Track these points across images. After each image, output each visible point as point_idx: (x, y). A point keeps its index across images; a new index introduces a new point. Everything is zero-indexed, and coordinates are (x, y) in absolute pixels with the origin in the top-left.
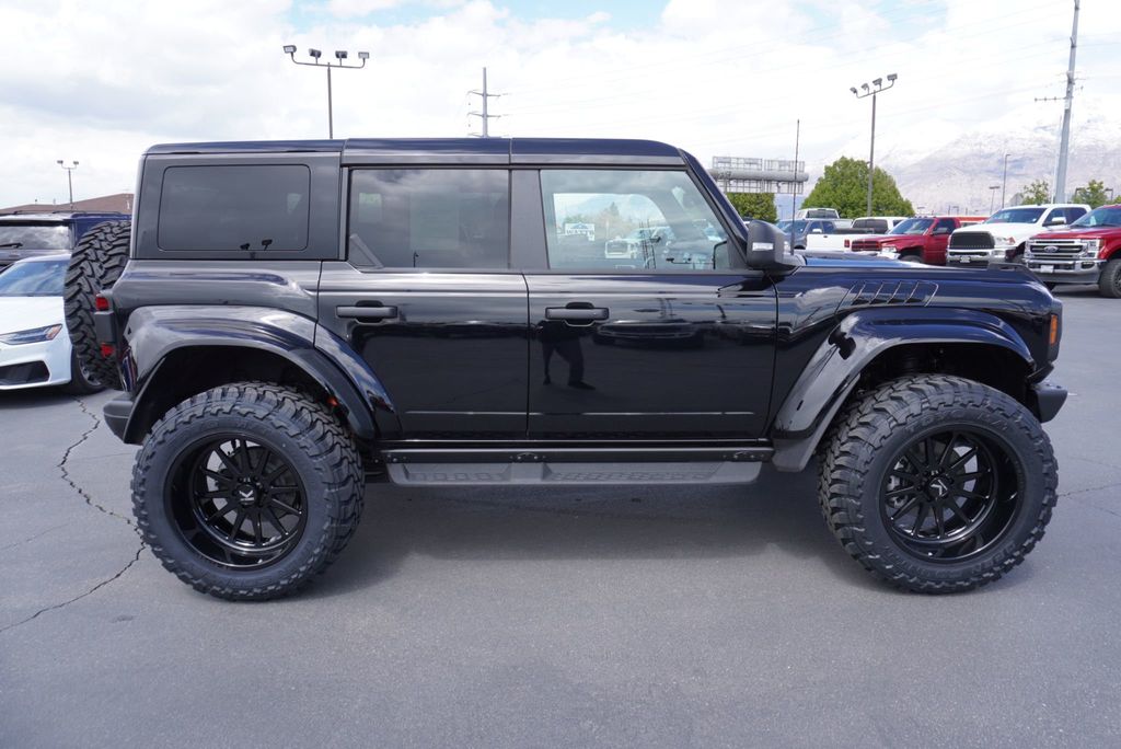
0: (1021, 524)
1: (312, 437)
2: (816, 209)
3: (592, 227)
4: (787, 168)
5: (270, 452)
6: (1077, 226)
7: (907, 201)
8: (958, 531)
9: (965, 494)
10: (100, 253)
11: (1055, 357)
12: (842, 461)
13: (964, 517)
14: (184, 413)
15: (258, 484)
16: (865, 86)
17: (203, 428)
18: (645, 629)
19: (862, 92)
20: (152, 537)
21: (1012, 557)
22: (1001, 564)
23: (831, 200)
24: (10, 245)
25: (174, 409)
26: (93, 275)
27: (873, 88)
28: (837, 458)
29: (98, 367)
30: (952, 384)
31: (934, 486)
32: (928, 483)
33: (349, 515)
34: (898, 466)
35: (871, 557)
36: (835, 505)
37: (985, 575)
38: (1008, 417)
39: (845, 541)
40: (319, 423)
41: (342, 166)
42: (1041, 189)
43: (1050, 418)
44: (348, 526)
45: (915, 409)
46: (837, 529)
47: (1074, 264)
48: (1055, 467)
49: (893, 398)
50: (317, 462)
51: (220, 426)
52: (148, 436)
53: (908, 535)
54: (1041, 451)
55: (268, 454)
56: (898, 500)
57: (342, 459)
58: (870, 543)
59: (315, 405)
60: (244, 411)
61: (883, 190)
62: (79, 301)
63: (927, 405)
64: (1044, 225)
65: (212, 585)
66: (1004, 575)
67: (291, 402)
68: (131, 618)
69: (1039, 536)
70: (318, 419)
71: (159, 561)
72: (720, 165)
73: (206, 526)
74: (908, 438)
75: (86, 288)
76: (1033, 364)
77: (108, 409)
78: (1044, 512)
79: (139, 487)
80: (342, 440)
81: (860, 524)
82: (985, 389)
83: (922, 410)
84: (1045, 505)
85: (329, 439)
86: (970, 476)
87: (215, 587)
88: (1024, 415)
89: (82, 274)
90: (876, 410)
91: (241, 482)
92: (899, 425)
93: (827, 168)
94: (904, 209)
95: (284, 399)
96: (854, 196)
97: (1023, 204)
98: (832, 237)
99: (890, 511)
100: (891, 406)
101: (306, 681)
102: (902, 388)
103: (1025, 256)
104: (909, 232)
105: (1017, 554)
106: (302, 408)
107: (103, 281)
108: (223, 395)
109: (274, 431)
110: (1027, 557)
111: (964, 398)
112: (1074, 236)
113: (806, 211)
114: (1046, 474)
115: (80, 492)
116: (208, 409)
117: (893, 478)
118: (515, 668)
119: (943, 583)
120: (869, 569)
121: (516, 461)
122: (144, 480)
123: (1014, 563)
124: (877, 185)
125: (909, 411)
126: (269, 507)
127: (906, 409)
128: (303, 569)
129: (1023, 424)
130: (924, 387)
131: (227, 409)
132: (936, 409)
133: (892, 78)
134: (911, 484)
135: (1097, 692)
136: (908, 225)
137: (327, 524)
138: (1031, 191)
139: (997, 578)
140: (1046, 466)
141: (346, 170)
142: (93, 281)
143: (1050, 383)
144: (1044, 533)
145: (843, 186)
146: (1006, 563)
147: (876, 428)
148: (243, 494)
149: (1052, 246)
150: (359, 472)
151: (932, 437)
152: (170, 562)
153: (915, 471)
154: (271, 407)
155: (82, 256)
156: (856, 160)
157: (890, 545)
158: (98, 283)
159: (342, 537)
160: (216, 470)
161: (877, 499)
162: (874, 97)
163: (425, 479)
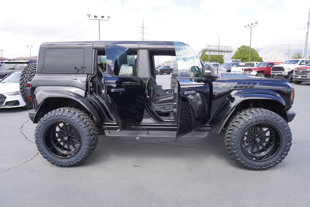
0: (281, 151)
1: (83, 123)
2: (234, 60)
3: (172, 64)
4: (227, 48)
5: (72, 127)
6: (309, 65)
7: (261, 58)
8: (263, 153)
9: (266, 142)
10: (29, 72)
11: (292, 104)
12: (230, 132)
13: (265, 149)
14: (49, 116)
15: (69, 135)
16: (248, 25)
17: (54, 120)
18: (173, 178)
19: (248, 27)
20: (40, 149)
21: (278, 160)
22: (275, 162)
23: (239, 57)
24: (12, 69)
25: (46, 114)
26: (27, 78)
27: (251, 26)
28: (229, 131)
29: (29, 102)
30: (262, 111)
31: (256, 139)
32: (255, 139)
33: (93, 144)
34: (246, 133)
35: (238, 159)
36: (228, 144)
37: (270, 165)
38: (277, 121)
39: (231, 154)
40: (85, 119)
41: (93, 48)
42: (300, 54)
43: (291, 121)
44: (92, 147)
45: (251, 118)
46: (228, 151)
47: (307, 76)
48: (291, 135)
49: (245, 115)
50: (84, 129)
51: (58, 119)
52: (39, 122)
53: (249, 153)
54: (287, 130)
55: (71, 127)
56: (247, 143)
57: (91, 129)
58: (238, 155)
59: (85, 114)
60: (65, 115)
61: (254, 54)
62: (23, 85)
63: (254, 117)
64: (299, 65)
65: (56, 162)
66: (276, 165)
67: (78, 112)
68: (34, 171)
69: (286, 155)
70: (85, 118)
71: (42, 156)
72: (208, 47)
73: (55, 146)
74: (249, 126)
75: (25, 81)
76: (285, 105)
77: (30, 114)
78: (288, 148)
79: (37, 135)
80: (92, 123)
81: (234, 150)
82: (271, 112)
83: (253, 118)
84: (288, 146)
85: (88, 123)
86: (267, 137)
87: (56, 163)
88: (282, 120)
89: (24, 77)
90: (240, 118)
91: (64, 134)
92: (246, 122)
93: (238, 48)
94: (260, 60)
95: (76, 112)
96: (246, 56)
97: (294, 59)
98: (238, 68)
99: (244, 146)
100: (244, 117)
101: (78, 190)
102: (247, 112)
103: (293, 73)
104: (260, 66)
105: (280, 159)
106: (81, 115)
107: (30, 79)
108: (59, 111)
109: (73, 121)
110: (283, 160)
111: (265, 115)
112: (308, 68)
113: (232, 60)
114: (289, 137)
115: (25, 136)
116: (55, 115)
117: (245, 137)
118: (136, 187)
119: (258, 167)
120: (237, 163)
121: (140, 130)
122: (38, 133)
123: (279, 162)
124: (252, 53)
125: (249, 118)
126: (72, 141)
127: (248, 118)
128: (80, 158)
129: (282, 123)
130: (254, 112)
131: (60, 114)
132: (257, 118)
133: (256, 23)
134: (250, 139)
135: (299, 200)
136: (260, 64)
137: (87, 146)
138: (297, 55)
139: (274, 166)
140: (288, 135)
141: (94, 49)
142: (27, 79)
143: (291, 111)
144: (288, 154)
145: (243, 53)
146: (277, 162)
147: (240, 123)
148: (65, 138)
149: (301, 71)
150: (96, 132)
151: (256, 126)
152: (45, 156)
153: (251, 135)
154: (72, 114)
155: (25, 72)
156: (246, 46)
157: (243, 156)
158: (28, 80)
159: (91, 150)
160: (58, 131)
161: (240, 143)
162: (251, 28)
163: (115, 134)
